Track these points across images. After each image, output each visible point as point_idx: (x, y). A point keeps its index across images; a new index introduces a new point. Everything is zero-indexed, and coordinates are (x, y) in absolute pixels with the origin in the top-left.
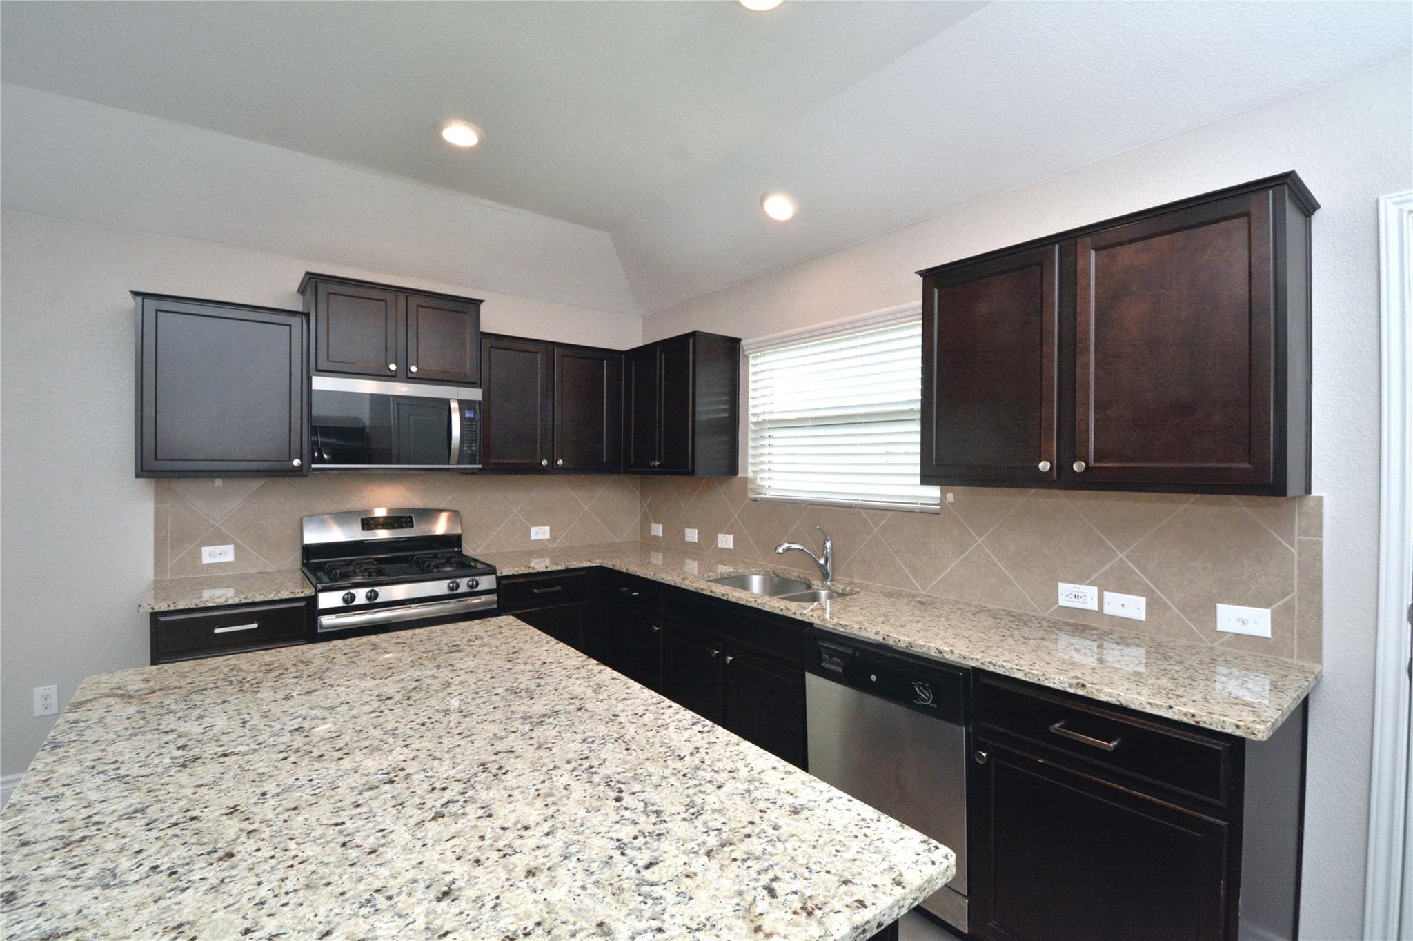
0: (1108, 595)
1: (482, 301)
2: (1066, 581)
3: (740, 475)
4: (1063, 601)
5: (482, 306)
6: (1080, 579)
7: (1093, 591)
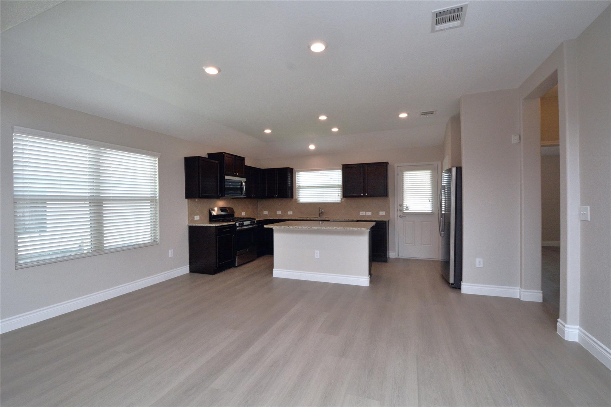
0: (367, 213)
1: (245, 158)
2: (361, 211)
3: (294, 198)
4: (361, 214)
5: (245, 159)
6: (363, 211)
7: (365, 212)
